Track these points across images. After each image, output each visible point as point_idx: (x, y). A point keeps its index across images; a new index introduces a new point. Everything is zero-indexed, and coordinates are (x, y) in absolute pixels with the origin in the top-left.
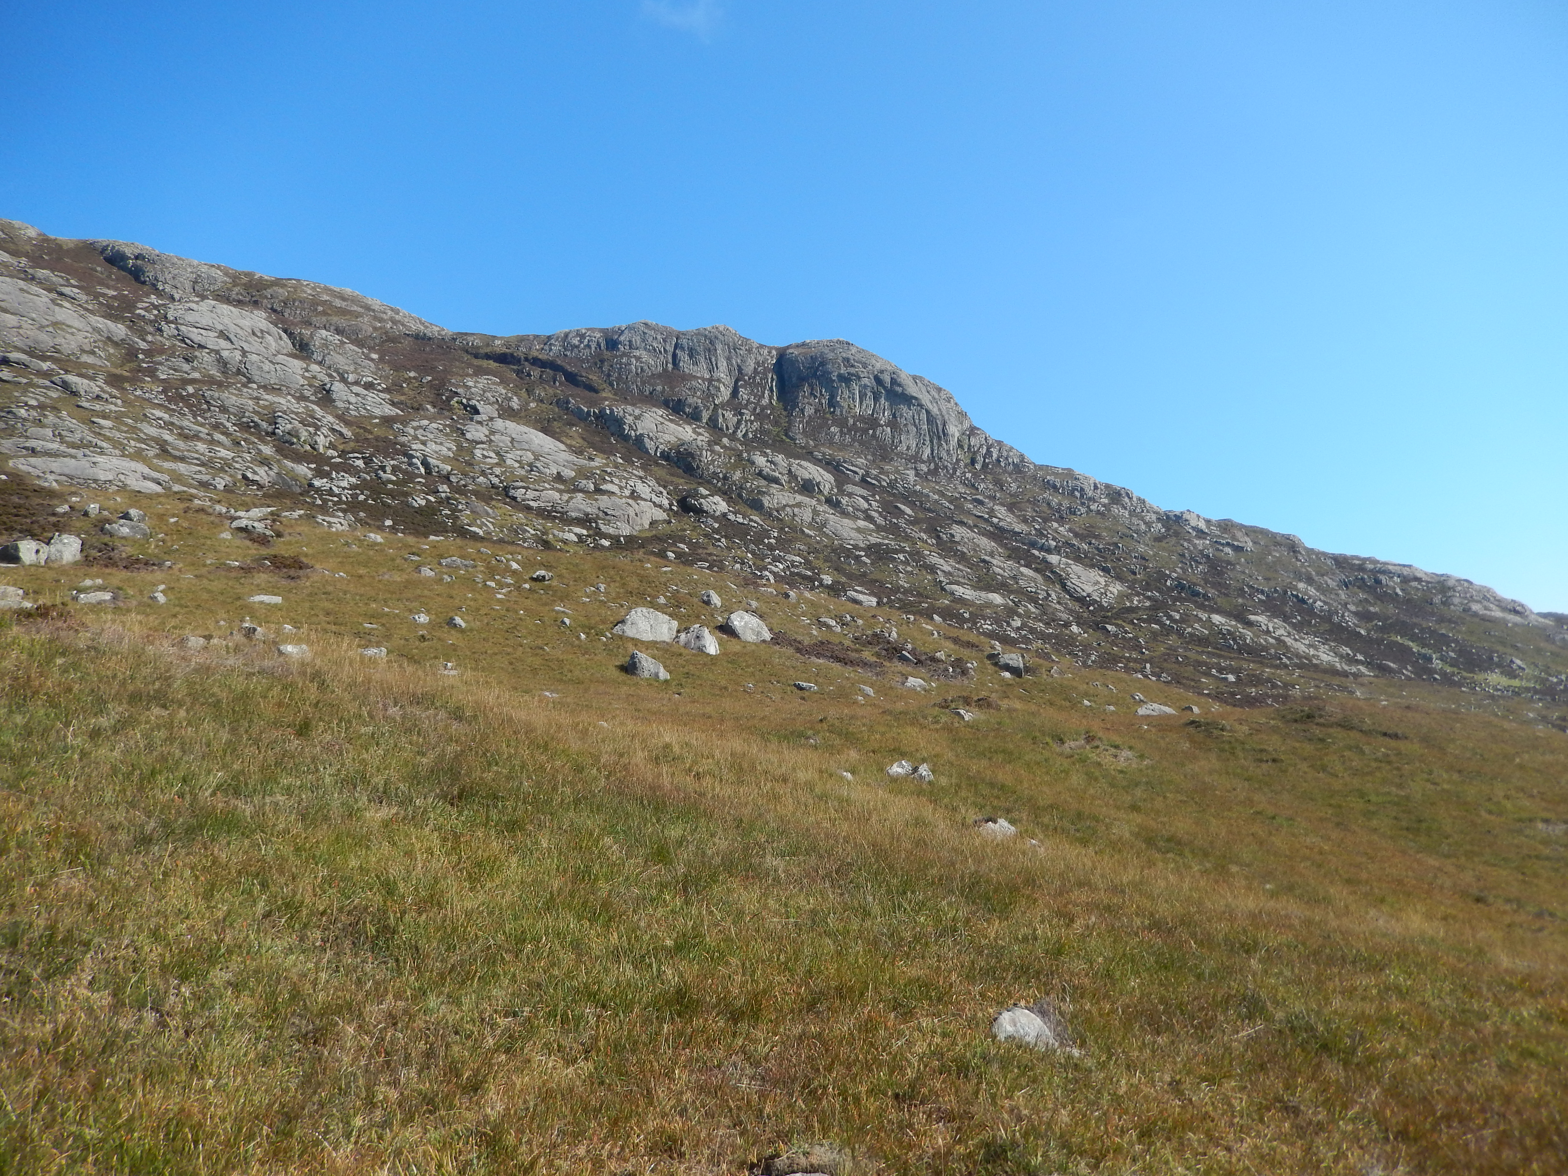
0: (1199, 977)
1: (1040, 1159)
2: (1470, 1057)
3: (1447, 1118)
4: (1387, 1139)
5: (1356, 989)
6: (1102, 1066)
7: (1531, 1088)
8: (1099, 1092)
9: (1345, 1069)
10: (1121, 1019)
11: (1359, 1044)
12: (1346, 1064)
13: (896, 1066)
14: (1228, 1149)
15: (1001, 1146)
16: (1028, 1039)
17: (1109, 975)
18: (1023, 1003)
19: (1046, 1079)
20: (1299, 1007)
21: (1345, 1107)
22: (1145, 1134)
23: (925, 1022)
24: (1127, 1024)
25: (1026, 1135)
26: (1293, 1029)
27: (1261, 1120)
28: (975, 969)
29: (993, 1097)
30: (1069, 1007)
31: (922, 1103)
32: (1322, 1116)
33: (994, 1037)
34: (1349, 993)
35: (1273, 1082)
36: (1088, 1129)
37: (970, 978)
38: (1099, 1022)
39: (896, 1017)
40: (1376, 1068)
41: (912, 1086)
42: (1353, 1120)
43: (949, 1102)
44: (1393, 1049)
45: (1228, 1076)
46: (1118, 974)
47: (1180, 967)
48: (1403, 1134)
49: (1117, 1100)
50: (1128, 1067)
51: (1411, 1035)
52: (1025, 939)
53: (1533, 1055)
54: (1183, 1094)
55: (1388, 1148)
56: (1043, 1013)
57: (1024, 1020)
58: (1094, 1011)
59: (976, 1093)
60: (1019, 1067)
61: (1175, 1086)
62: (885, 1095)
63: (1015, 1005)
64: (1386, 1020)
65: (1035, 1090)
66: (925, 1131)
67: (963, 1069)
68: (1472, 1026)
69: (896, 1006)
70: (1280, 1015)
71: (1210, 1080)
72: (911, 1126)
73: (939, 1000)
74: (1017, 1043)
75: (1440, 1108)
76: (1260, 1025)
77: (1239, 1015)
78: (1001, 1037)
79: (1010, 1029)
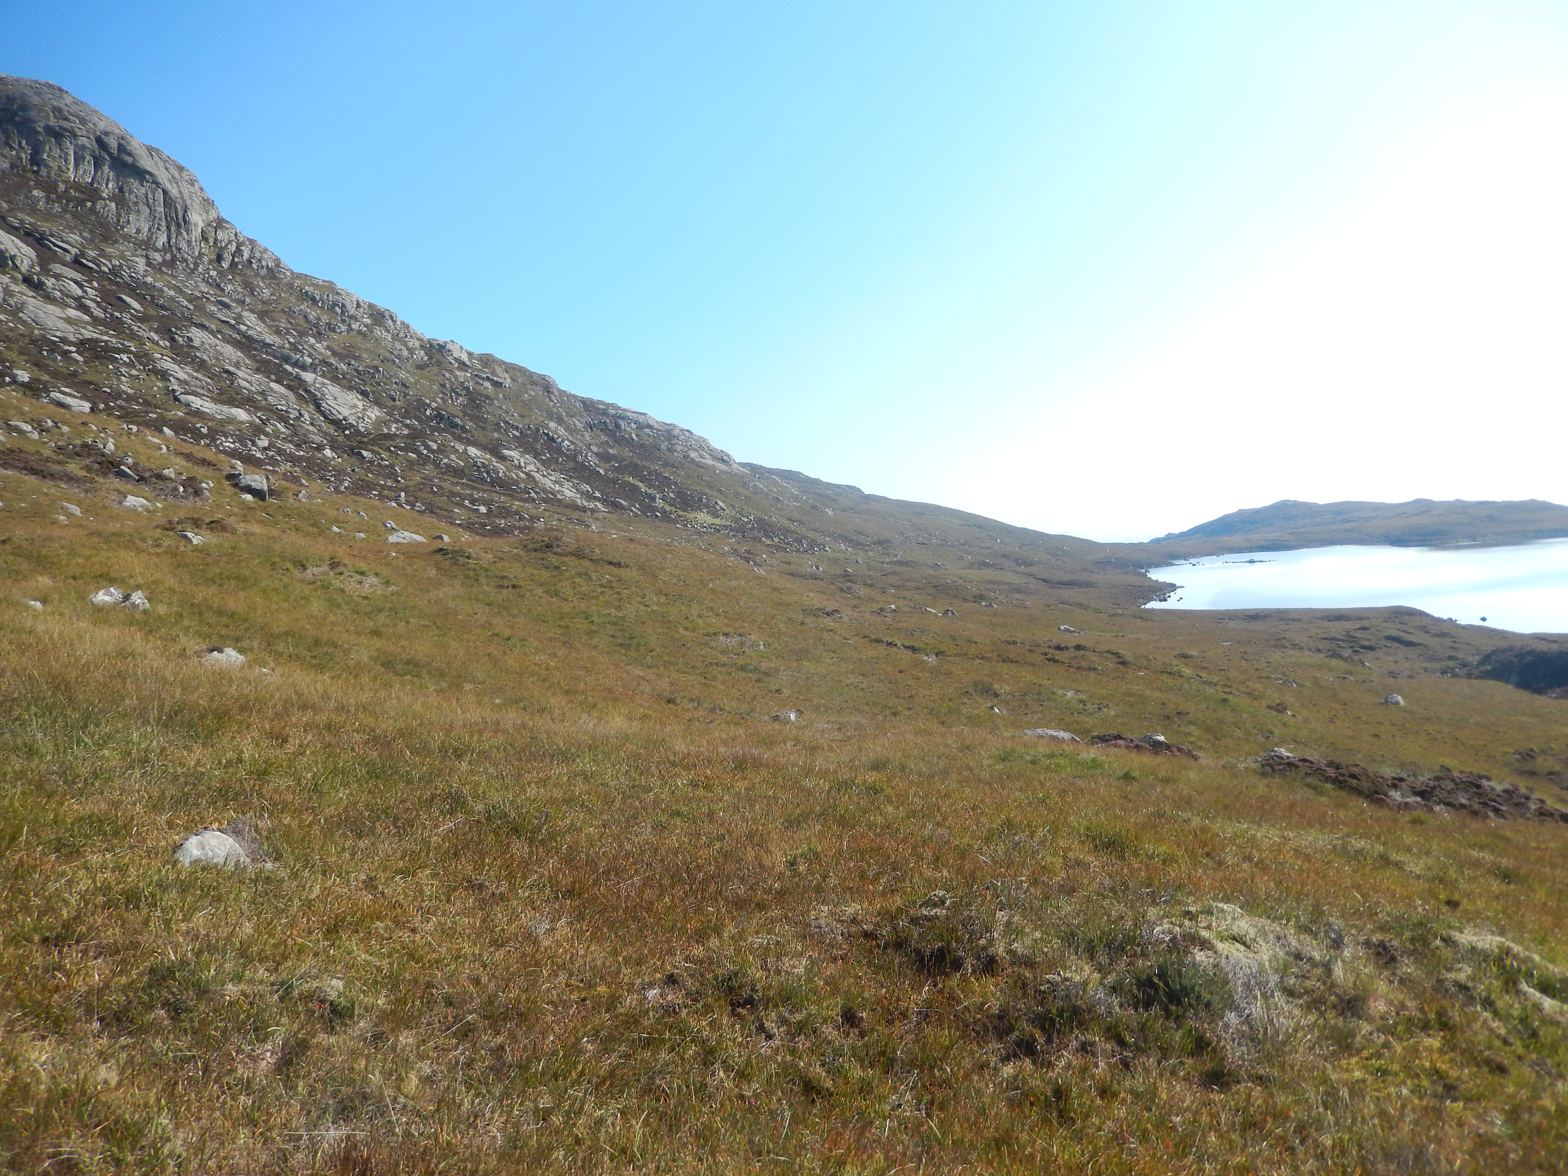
0: (408, 782)
1: (212, 972)
2: (632, 823)
3: (607, 873)
4: (557, 897)
5: (550, 778)
6: (295, 875)
7: (673, 841)
8: (290, 900)
9: (530, 847)
10: (322, 828)
11: (544, 824)
12: (531, 841)
13: (49, 909)
14: (414, 931)
15: (168, 968)
16: (215, 861)
17: (316, 789)
18: (216, 825)
19: (232, 896)
20: (495, 797)
21: (524, 878)
22: (332, 931)
23: (95, 859)
24: (328, 833)
25: (198, 954)
26: (489, 819)
27: (448, 901)
28: (165, 798)
29: (167, 923)
30: (266, 823)
31: (78, 942)
32: (503, 888)
33: (175, 863)
34: (543, 782)
35: (465, 866)
36: (272, 935)
37: (156, 807)
38: (297, 834)
39: (57, 858)
40: (556, 841)
41: (66, 926)
42: (531, 887)
43: (113, 934)
44: (572, 824)
45: (422, 867)
46: (326, 788)
47: (391, 775)
48: (570, 893)
49: (309, 904)
50: (324, 873)
51: (590, 811)
52: (229, 763)
53: (678, 814)
54: (376, 888)
55: (557, 906)
56: (237, 833)
57: (213, 842)
58: (294, 824)
59: (146, 922)
60: (202, 891)
61: (370, 884)
62: (30, 941)
63: (205, 828)
64: (569, 801)
65: (217, 909)
66: (79, 970)
67: (132, 898)
68: (638, 798)
69: (59, 846)
70: (480, 807)
71: (405, 873)
72: (60, 968)
73: (115, 834)
74: (203, 866)
75: (603, 865)
76: (461, 817)
77: (442, 812)
78: (186, 862)
79: (196, 853)
